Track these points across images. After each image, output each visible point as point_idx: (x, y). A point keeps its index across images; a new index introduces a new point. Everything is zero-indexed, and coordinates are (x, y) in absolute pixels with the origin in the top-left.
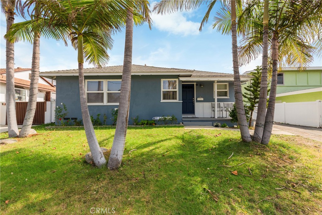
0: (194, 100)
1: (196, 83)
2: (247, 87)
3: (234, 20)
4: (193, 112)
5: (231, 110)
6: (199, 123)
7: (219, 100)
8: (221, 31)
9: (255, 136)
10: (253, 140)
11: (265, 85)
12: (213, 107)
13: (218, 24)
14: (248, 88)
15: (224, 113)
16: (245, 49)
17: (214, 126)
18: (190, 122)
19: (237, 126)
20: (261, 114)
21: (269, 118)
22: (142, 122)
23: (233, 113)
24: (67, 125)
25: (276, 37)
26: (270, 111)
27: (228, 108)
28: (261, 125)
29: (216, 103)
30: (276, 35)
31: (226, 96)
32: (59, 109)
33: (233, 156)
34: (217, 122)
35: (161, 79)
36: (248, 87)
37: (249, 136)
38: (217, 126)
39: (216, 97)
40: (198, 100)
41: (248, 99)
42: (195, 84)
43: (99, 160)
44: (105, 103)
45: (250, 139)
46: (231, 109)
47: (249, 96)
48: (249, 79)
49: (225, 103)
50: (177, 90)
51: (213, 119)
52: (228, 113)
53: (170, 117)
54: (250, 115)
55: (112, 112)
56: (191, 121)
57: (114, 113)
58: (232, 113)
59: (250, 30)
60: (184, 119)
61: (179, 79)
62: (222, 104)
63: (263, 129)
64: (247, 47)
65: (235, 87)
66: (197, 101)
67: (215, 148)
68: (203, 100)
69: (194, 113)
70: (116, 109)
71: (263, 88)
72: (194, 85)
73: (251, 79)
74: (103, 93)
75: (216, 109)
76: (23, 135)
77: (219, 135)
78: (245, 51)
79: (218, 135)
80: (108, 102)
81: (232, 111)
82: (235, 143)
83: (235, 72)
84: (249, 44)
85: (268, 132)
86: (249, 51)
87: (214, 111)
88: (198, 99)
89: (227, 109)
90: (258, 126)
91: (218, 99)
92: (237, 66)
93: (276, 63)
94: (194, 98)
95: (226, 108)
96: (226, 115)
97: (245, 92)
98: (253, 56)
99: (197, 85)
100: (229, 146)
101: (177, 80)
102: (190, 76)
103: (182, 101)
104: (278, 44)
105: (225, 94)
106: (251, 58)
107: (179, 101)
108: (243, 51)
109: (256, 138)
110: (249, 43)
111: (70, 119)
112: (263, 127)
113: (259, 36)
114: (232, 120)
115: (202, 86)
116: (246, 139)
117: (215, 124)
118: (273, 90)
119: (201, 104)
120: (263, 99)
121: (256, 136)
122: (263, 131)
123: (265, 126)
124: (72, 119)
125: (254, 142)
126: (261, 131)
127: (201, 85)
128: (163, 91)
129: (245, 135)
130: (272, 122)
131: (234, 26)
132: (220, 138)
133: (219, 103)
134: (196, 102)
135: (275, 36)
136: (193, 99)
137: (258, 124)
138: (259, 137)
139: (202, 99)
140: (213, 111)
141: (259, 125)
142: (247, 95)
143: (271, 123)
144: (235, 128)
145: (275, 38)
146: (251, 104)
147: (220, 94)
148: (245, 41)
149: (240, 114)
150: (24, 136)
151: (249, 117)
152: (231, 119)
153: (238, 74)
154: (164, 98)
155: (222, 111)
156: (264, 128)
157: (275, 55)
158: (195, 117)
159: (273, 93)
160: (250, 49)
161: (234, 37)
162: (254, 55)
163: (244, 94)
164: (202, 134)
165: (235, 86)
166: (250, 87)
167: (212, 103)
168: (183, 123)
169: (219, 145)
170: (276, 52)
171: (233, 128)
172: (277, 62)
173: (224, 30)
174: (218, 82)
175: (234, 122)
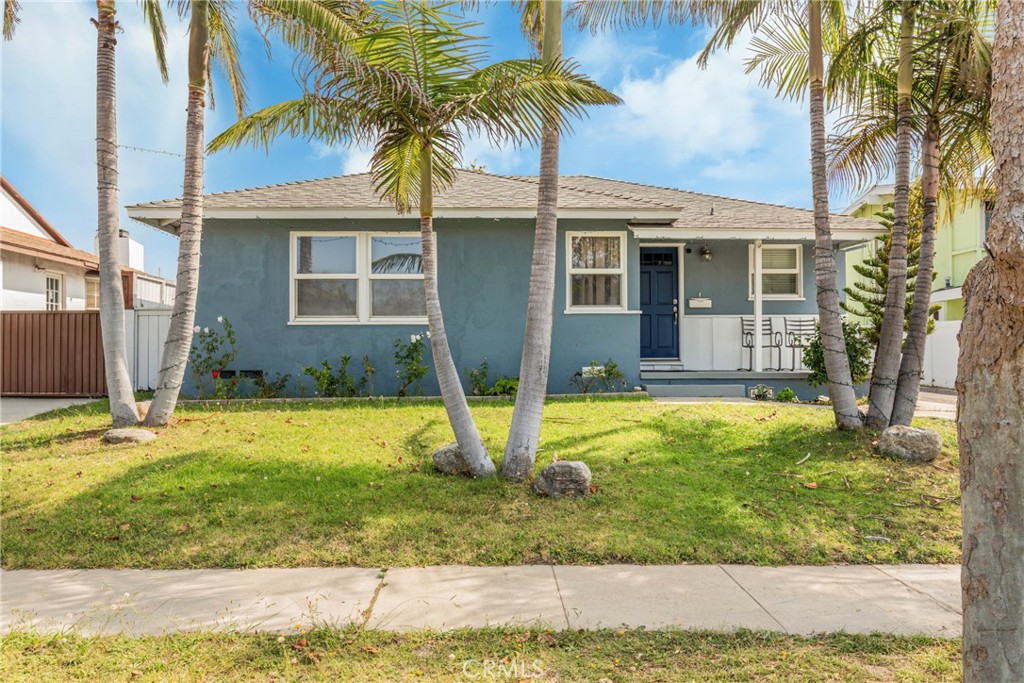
0: (677, 305)
1: (684, 244)
2: (862, 265)
3: (817, 80)
4: (672, 350)
5: (808, 344)
6: (700, 386)
7: (770, 308)
8: (774, 85)
9: (872, 414)
10: (866, 425)
11: (901, 271)
12: (747, 332)
13: (764, 63)
14: (866, 267)
15: (787, 352)
16: (852, 146)
17: (753, 399)
18: (670, 384)
19: (828, 399)
20: (888, 350)
21: (909, 362)
22: (503, 383)
23: (815, 352)
24: (231, 394)
25: (933, 133)
26: (915, 343)
27: (800, 335)
28: (887, 382)
29: (759, 316)
30: (934, 128)
31: (793, 291)
32: (210, 339)
33: (810, 459)
34: (760, 386)
35: (567, 232)
36: (866, 262)
37: (855, 414)
38: (761, 397)
39: (758, 297)
40: (691, 306)
41: (866, 306)
42: (681, 247)
43: (483, 461)
44: (364, 316)
45: (858, 422)
46: (808, 340)
47: (871, 296)
48: (870, 236)
49: (788, 317)
50: (622, 270)
51: (748, 375)
52: (800, 354)
53: (599, 368)
54: (872, 360)
55: (398, 349)
56: (670, 381)
57: (404, 353)
58: (811, 354)
59: (864, 100)
60: (645, 376)
61: (631, 234)
62: (778, 322)
63: (893, 393)
64: (857, 142)
65: (818, 272)
66: (690, 311)
67: (763, 446)
68: (710, 306)
69: (678, 356)
70: (414, 338)
71: (894, 277)
72: (676, 249)
73: (878, 238)
74: (355, 282)
75: (759, 340)
76: (161, 417)
77: (770, 417)
78: (851, 153)
79: (767, 419)
80: (375, 312)
81: (812, 344)
82: (817, 435)
83: (819, 229)
84: (865, 135)
85: (906, 401)
86: (863, 153)
87: (751, 347)
88: (694, 303)
89: (795, 339)
90: (880, 384)
91: (764, 303)
92: (824, 215)
93: (931, 206)
94: (677, 298)
95: (792, 337)
96: (793, 361)
97: (858, 281)
98: (873, 169)
99: (688, 251)
100: (800, 442)
101: (623, 235)
102: (668, 224)
103: (641, 312)
104: (937, 153)
105: (791, 284)
106: (866, 178)
107: (629, 309)
108: (846, 152)
109: (874, 418)
110: (865, 130)
111: (238, 374)
112: (895, 387)
113: (892, 115)
114: (812, 377)
115: (707, 256)
116: (846, 422)
117: (754, 391)
118: (924, 284)
119: (703, 321)
120: (895, 309)
121: (874, 413)
122: (892, 400)
123: (899, 385)
124: (247, 373)
125: (868, 430)
126: (887, 397)
127: (702, 252)
128: (574, 276)
129: (844, 411)
130: (919, 374)
131: (818, 97)
132: (773, 425)
133: (767, 317)
134: (686, 314)
135: (930, 129)
136: (675, 301)
137: (881, 379)
138: (881, 416)
139: (707, 303)
140: (748, 346)
141: (882, 382)
142: (862, 293)
143: (915, 378)
144: (823, 404)
145: (931, 134)
146: (875, 321)
147: (772, 284)
148: (850, 123)
149: (830, 350)
150: (162, 422)
151: (867, 366)
152: (810, 375)
153: (826, 237)
154: (576, 301)
155: (778, 346)
156: (897, 390)
157: (930, 184)
158: (680, 368)
159: (921, 292)
160: (864, 147)
161: (817, 128)
162: (877, 169)
163: (855, 290)
164: (718, 417)
165: (819, 270)
166: (873, 265)
167: (745, 317)
168: (644, 389)
169: (771, 440)
170: (931, 176)
171: (815, 404)
172: (934, 204)
173: (783, 85)
174: (765, 242)
175: (818, 384)
